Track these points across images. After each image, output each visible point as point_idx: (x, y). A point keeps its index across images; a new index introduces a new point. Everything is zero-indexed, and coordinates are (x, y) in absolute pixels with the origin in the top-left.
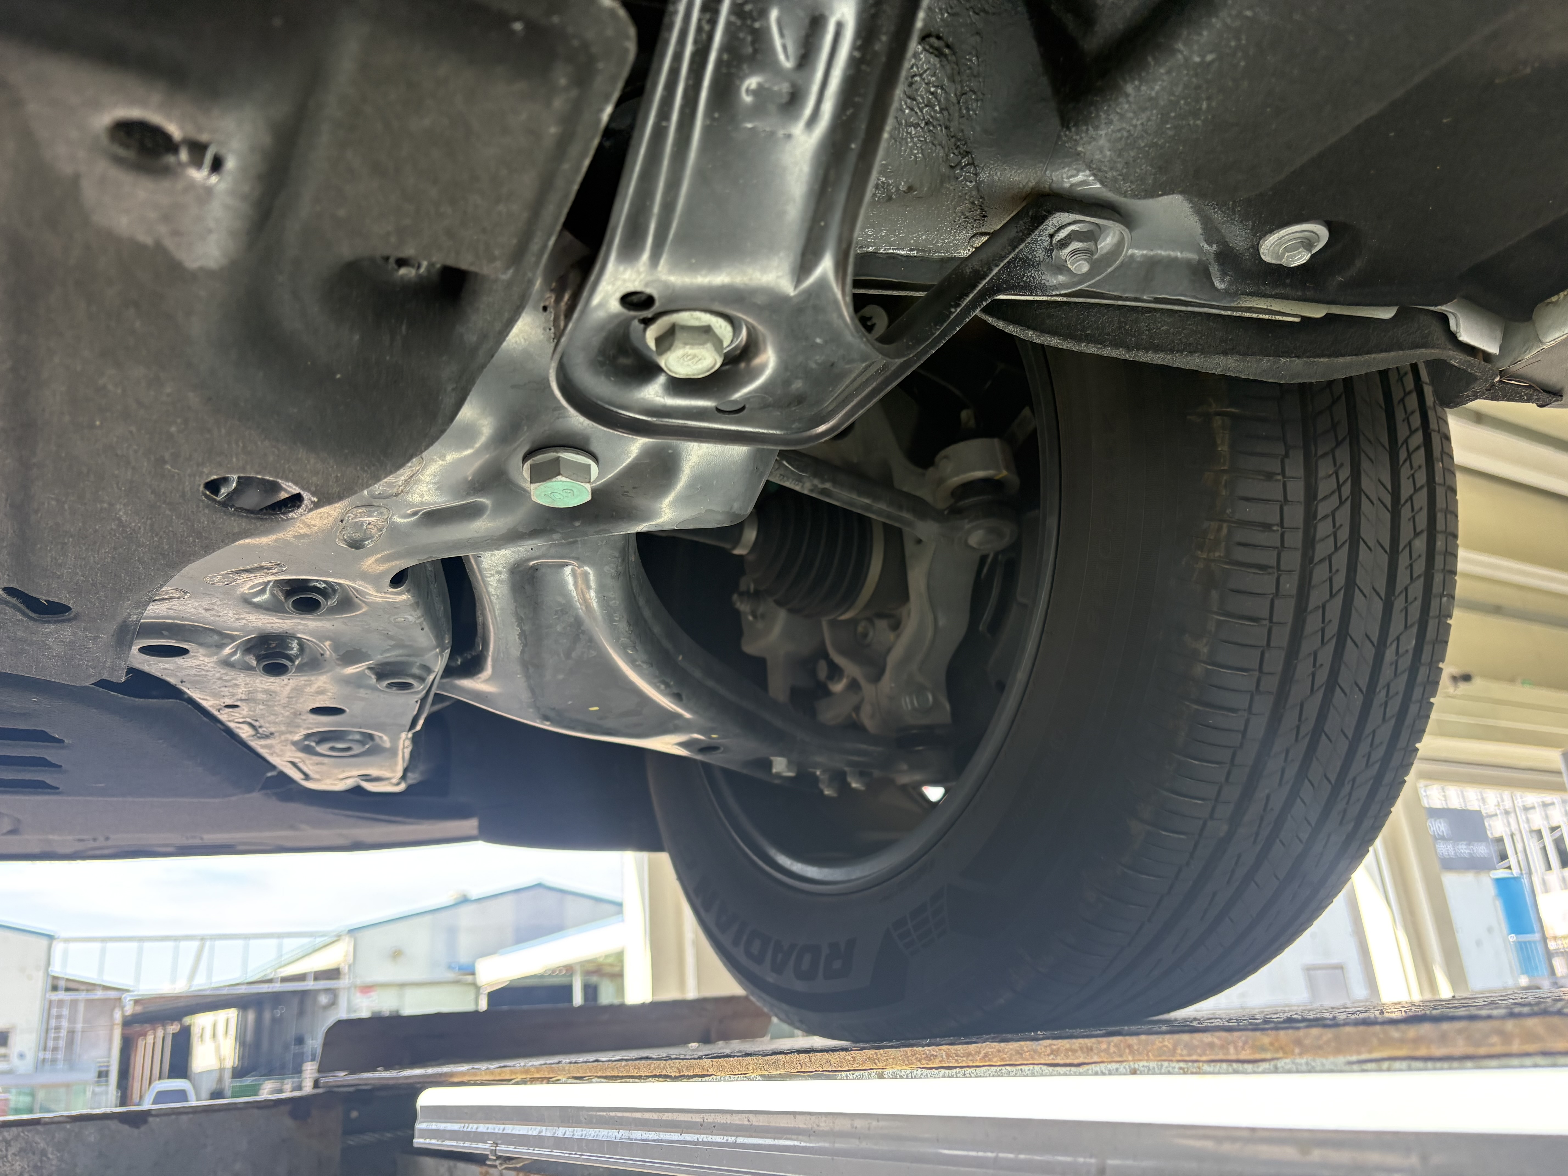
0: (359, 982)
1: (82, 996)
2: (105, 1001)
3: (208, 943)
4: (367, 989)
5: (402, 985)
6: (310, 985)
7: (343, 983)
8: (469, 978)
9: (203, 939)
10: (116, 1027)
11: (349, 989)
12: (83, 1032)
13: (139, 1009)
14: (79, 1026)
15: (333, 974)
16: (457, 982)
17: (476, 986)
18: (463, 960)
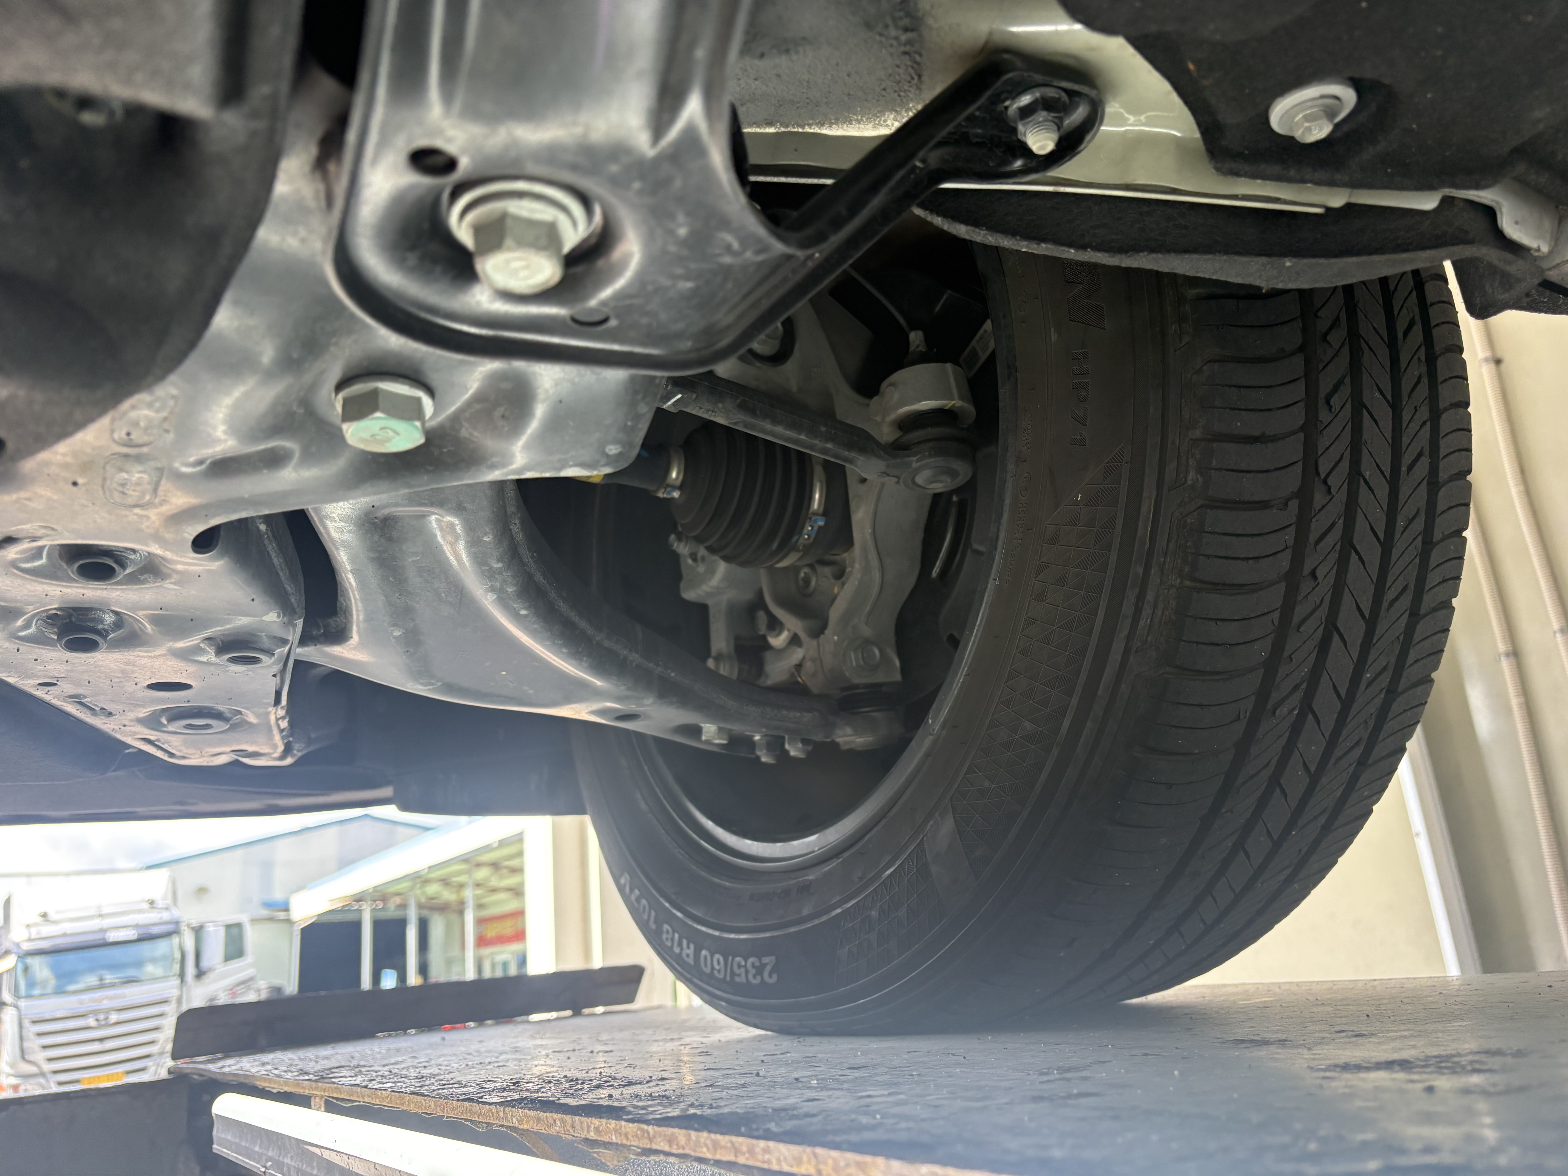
8: (282, 915)
16: (271, 919)
17: (289, 921)
18: (278, 896)
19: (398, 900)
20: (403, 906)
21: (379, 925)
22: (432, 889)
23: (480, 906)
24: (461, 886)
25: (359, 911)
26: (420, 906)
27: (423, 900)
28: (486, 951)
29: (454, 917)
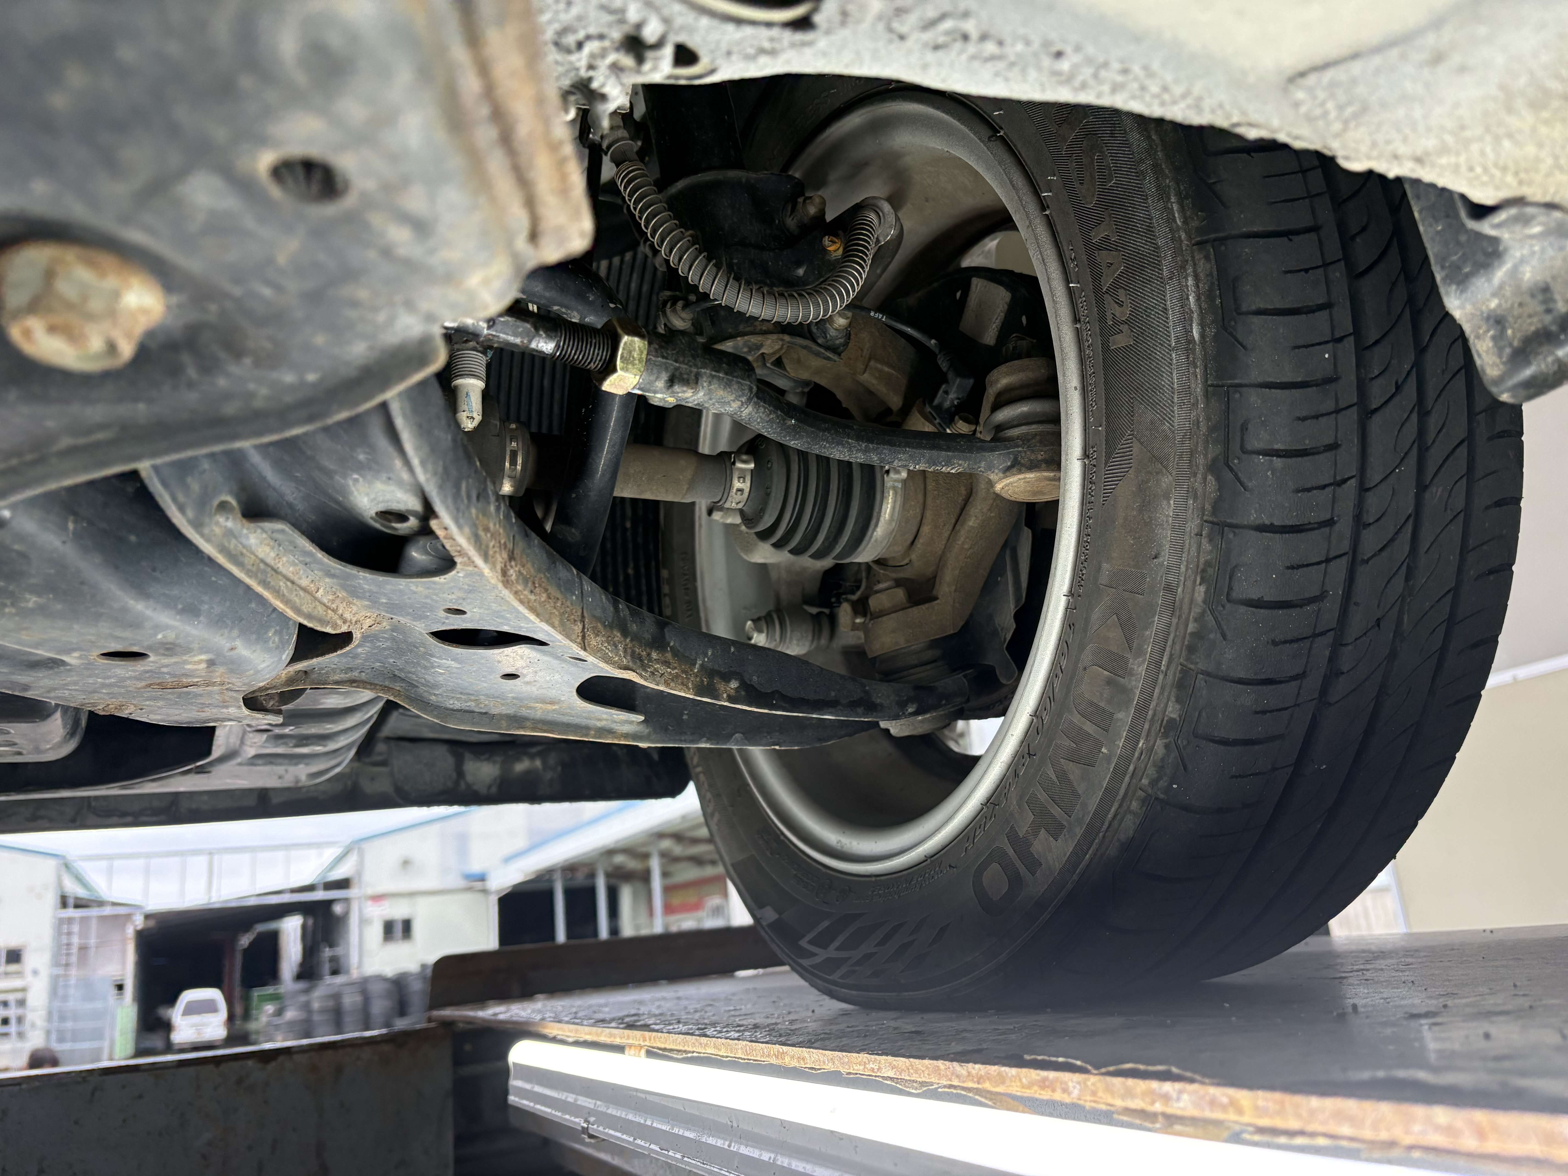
0: (370, 891)
1: (94, 912)
2: (116, 917)
3: (216, 858)
4: (377, 898)
5: (412, 894)
6: (320, 895)
7: (352, 893)
8: (480, 885)
9: (211, 853)
10: (129, 941)
11: (359, 898)
12: (97, 947)
13: (151, 923)
14: (92, 941)
15: (343, 884)
16: (469, 889)
17: (485, 891)
18: (476, 867)
19: (585, 870)
20: (592, 875)
21: (569, 893)
22: (619, 859)
23: (665, 874)
24: (646, 856)
25: (551, 881)
26: (608, 875)
27: (610, 869)
28: (673, 918)
29: (639, 885)
